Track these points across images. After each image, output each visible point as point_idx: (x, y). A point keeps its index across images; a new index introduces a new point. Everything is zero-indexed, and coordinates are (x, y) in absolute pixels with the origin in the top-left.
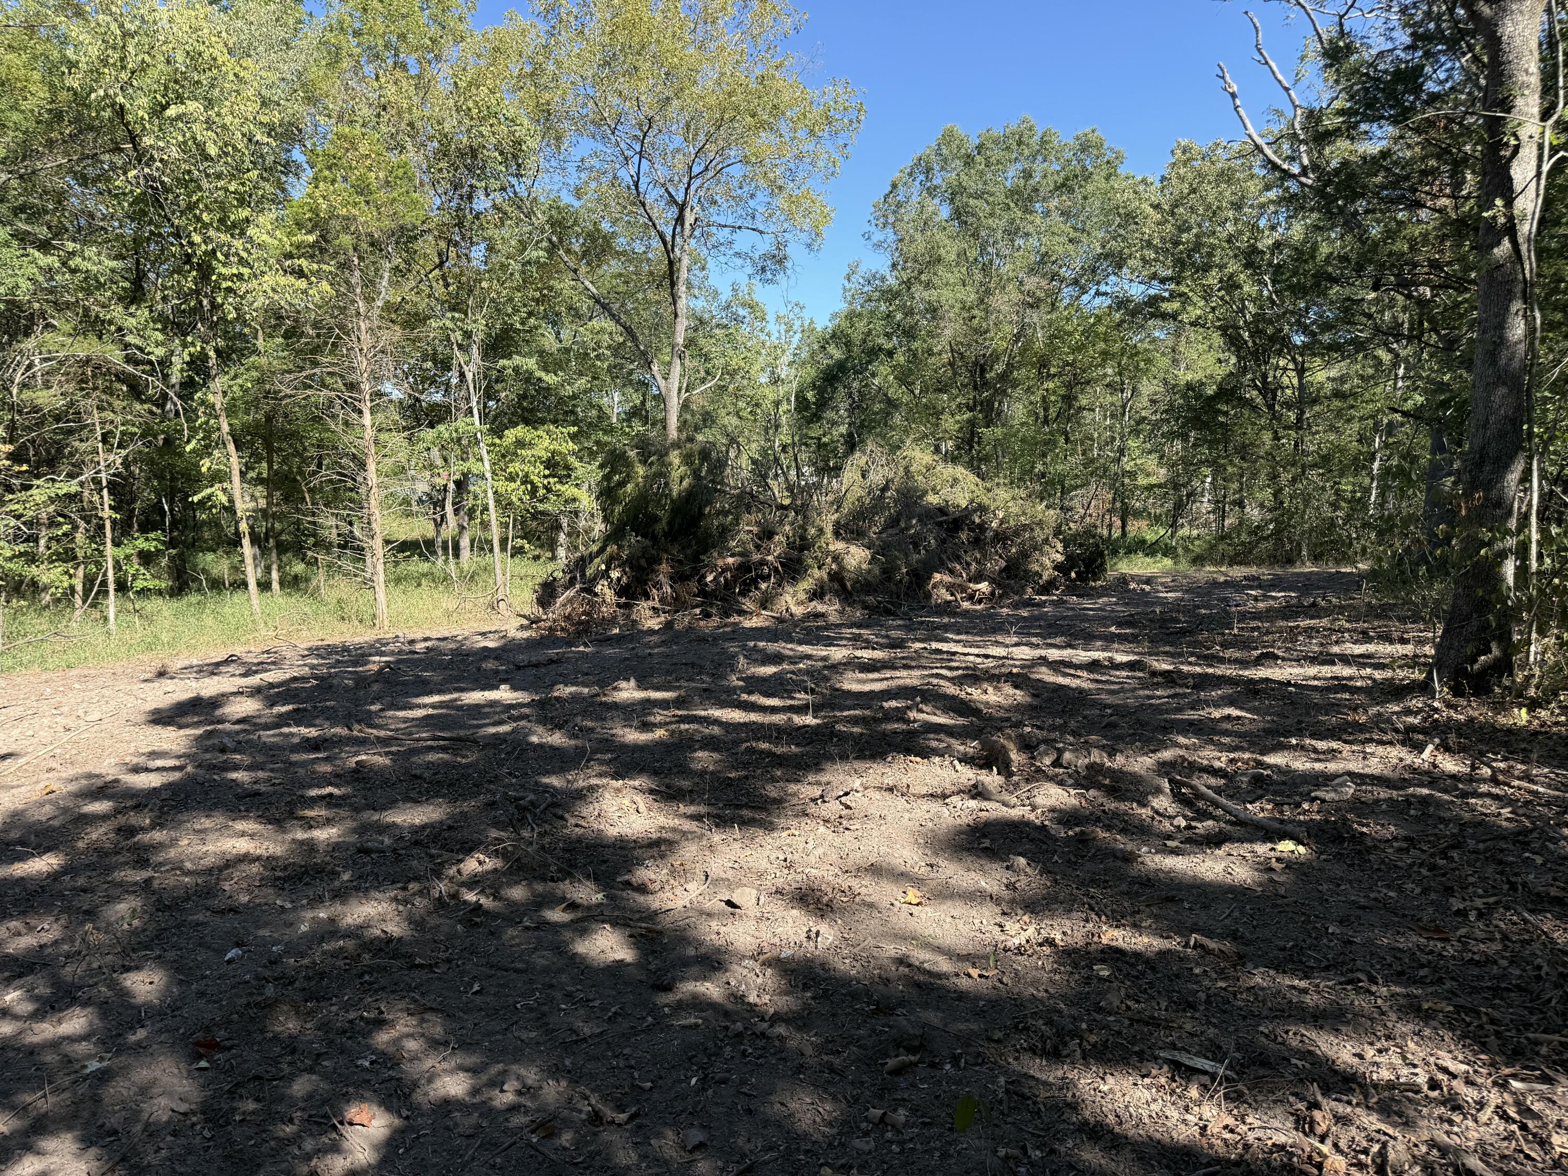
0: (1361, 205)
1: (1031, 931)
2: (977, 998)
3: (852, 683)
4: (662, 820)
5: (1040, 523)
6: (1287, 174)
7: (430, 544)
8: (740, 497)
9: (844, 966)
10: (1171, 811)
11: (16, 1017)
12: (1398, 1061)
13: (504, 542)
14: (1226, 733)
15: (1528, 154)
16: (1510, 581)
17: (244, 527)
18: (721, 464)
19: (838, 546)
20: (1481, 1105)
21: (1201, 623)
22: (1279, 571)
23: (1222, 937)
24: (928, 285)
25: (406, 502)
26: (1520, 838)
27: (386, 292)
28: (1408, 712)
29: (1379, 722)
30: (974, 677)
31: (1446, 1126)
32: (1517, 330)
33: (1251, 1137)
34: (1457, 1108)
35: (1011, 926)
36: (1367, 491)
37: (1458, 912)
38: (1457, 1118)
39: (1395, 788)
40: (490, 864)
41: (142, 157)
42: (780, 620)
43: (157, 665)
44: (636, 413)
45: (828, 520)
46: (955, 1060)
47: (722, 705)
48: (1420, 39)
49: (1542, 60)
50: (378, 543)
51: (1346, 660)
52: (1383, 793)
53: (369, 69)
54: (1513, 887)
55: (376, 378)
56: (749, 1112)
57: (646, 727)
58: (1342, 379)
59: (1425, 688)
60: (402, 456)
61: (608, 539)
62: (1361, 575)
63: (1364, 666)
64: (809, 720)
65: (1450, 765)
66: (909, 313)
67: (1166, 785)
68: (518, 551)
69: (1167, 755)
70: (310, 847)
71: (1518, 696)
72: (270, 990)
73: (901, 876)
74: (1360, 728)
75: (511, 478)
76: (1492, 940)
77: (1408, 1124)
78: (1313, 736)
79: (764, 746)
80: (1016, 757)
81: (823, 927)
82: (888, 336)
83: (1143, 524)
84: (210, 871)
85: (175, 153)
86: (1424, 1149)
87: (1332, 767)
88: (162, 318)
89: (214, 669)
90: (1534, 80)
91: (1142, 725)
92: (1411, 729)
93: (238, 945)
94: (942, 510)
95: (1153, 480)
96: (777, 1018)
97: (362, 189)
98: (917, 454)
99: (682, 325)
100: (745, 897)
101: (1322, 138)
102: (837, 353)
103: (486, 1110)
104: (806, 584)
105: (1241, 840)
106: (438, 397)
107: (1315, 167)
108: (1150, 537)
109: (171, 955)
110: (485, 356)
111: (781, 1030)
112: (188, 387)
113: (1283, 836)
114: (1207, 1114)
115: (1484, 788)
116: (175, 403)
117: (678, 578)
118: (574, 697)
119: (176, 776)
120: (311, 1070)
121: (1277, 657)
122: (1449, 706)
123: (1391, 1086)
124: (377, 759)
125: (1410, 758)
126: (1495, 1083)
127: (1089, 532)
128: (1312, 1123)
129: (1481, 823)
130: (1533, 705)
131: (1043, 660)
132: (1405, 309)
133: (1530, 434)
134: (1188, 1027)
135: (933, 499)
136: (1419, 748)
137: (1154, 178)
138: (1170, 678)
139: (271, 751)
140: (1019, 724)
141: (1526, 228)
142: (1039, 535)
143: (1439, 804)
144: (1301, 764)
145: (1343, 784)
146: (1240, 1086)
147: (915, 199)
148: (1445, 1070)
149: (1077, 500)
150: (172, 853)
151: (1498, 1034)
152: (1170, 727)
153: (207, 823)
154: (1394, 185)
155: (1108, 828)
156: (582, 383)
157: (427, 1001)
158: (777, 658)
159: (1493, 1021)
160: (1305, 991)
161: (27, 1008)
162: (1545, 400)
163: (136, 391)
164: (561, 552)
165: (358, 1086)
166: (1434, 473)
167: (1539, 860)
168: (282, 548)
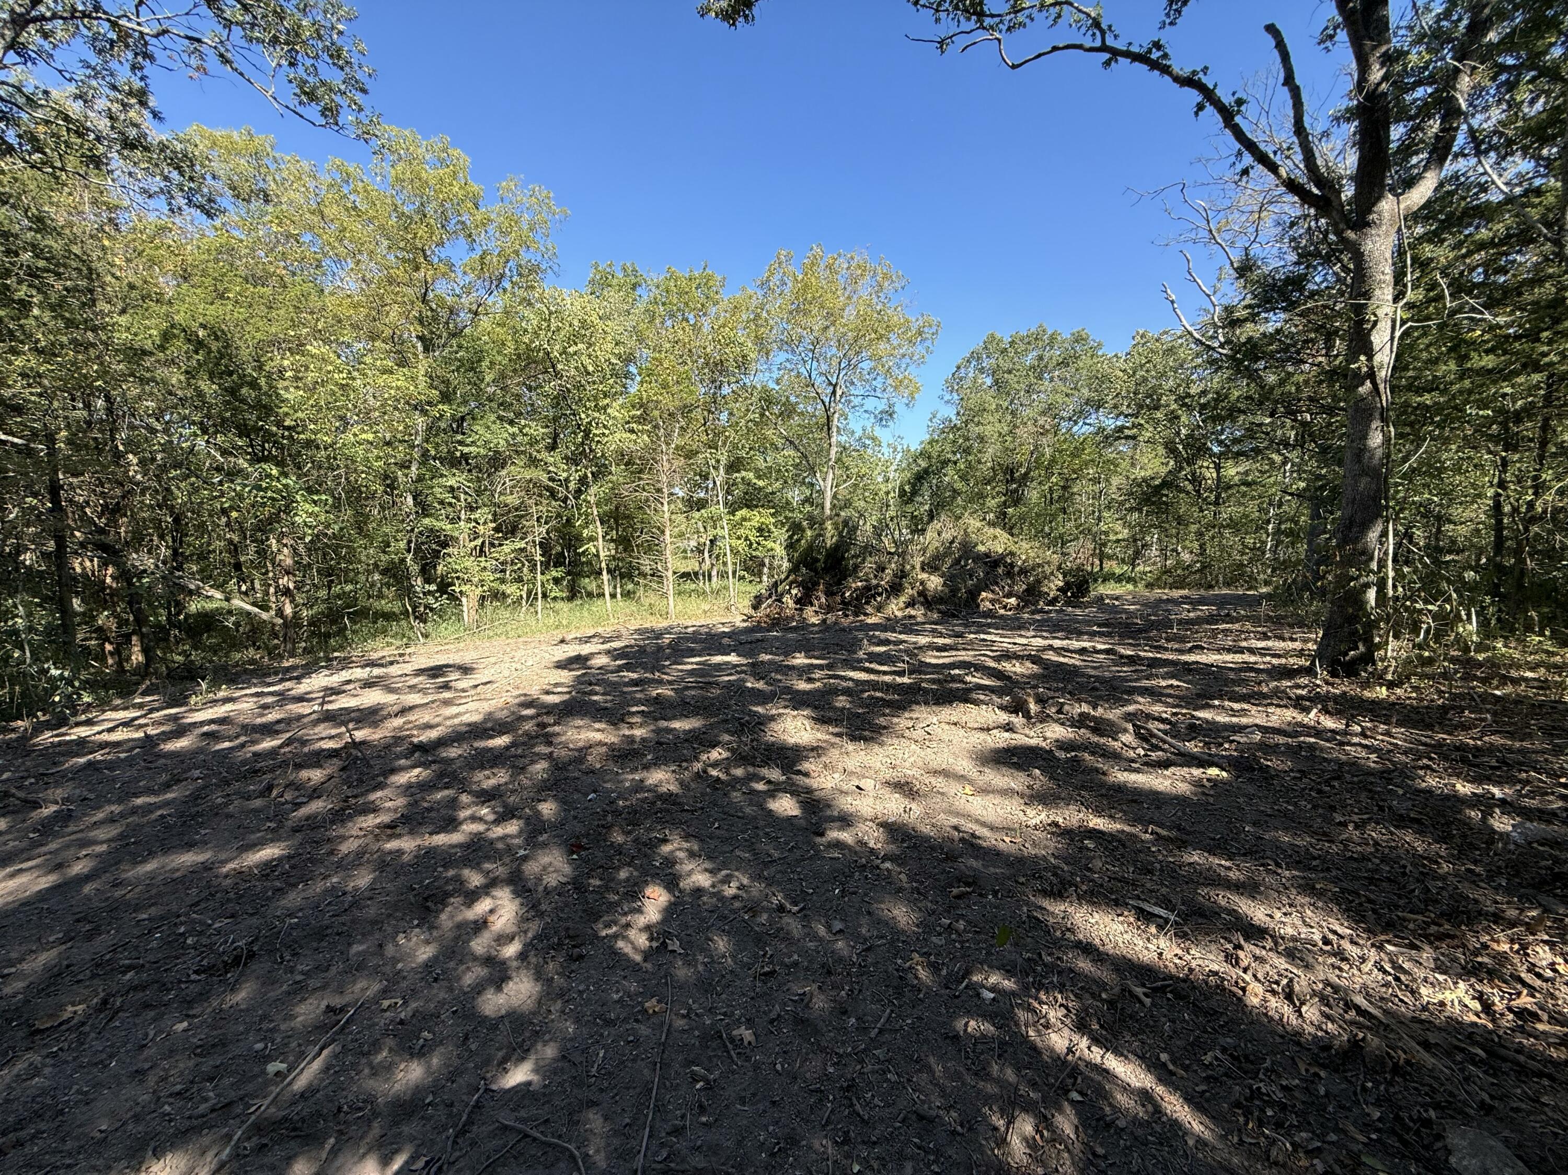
0: (1261, 364)
1: (1043, 815)
2: (1009, 855)
3: (931, 658)
4: (819, 735)
5: (1048, 563)
6: (1209, 348)
7: (696, 574)
8: (866, 547)
9: (926, 830)
10: (1134, 745)
11: (486, 822)
12: (1299, 922)
13: (734, 573)
14: (1170, 696)
15: (1384, 327)
16: (1373, 603)
17: (603, 565)
18: (855, 528)
19: (924, 576)
20: (1363, 960)
21: (1152, 625)
22: (1202, 592)
23: (1170, 829)
24: (978, 424)
25: (685, 551)
26: (1385, 775)
27: (677, 440)
28: (1298, 686)
29: (1277, 693)
30: (1007, 656)
31: (1337, 972)
32: (1376, 439)
33: (1194, 964)
34: (1344, 959)
35: (1031, 812)
36: (1264, 543)
37: (1340, 824)
38: (1346, 967)
39: (1290, 736)
40: (725, 754)
41: (558, 375)
42: (888, 619)
43: (560, 637)
44: (807, 500)
45: (917, 561)
46: (995, 894)
47: (854, 669)
48: (1305, 256)
49: (1394, 264)
50: (670, 573)
51: (1252, 651)
52: (1281, 740)
53: (669, 323)
54: (1381, 809)
55: (671, 486)
56: (869, 913)
57: (810, 680)
58: (1246, 473)
59: (1309, 671)
60: (683, 527)
61: (790, 572)
62: (1262, 596)
63: (1265, 655)
64: (906, 680)
65: (1329, 723)
66: (967, 439)
67: (1130, 727)
68: (742, 578)
69: (1131, 708)
70: (631, 739)
71: (1379, 678)
72: (609, 818)
73: (961, 778)
74: (1264, 696)
75: (739, 538)
76: (1367, 844)
77: (1308, 967)
78: (1230, 700)
79: (879, 694)
80: (1033, 707)
81: (914, 806)
82: (954, 453)
83: (1114, 563)
84: (580, 750)
85: (573, 372)
86: (1321, 986)
87: (1244, 721)
88: (566, 458)
89: (587, 640)
90: (1389, 278)
91: (1115, 689)
92: (1300, 698)
93: (595, 791)
94: (987, 555)
95: (1120, 537)
96: (885, 858)
97: (665, 386)
98: (972, 521)
99: (834, 450)
100: (868, 784)
101: (1233, 323)
102: (924, 464)
103: (719, 896)
104: (903, 599)
105: (1181, 766)
106: (702, 495)
107: (1228, 342)
108: (1118, 571)
109: (561, 795)
110: (727, 473)
111: (888, 865)
112: (579, 492)
113: (1212, 764)
114: (1162, 945)
115: (1356, 740)
116: (571, 502)
117: (829, 594)
118: (771, 662)
119: (567, 697)
120: (629, 865)
121: (1203, 648)
122: (1327, 683)
123: (1294, 939)
124: (666, 691)
125: (1300, 717)
126: (1373, 945)
127: (1080, 569)
128: (1237, 959)
129: (1354, 764)
130: (1391, 685)
131: (1051, 647)
132: (1293, 428)
133: (1387, 507)
134: (1148, 885)
135: (981, 548)
136: (1307, 710)
137: (1122, 355)
138: (1132, 660)
139: (615, 686)
140: (1035, 687)
141: (1382, 374)
142: (1048, 570)
143: (1322, 749)
144: (1222, 719)
145: (1253, 733)
146: (1186, 929)
147: (971, 375)
148: (1335, 932)
149: (1071, 548)
150: (563, 738)
151: (1374, 911)
152: (1132, 691)
153: (579, 722)
154: (1286, 350)
155: (1093, 753)
156: (778, 485)
157: (690, 830)
158: (887, 642)
159: (1370, 901)
160: (1229, 869)
161: (491, 817)
162: (1397, 485)
163: (553, 494)
164: (765, 578)
165: (653, 876)
166: (1313, 533)
167: (1401, 792)
168: (622, 576)
